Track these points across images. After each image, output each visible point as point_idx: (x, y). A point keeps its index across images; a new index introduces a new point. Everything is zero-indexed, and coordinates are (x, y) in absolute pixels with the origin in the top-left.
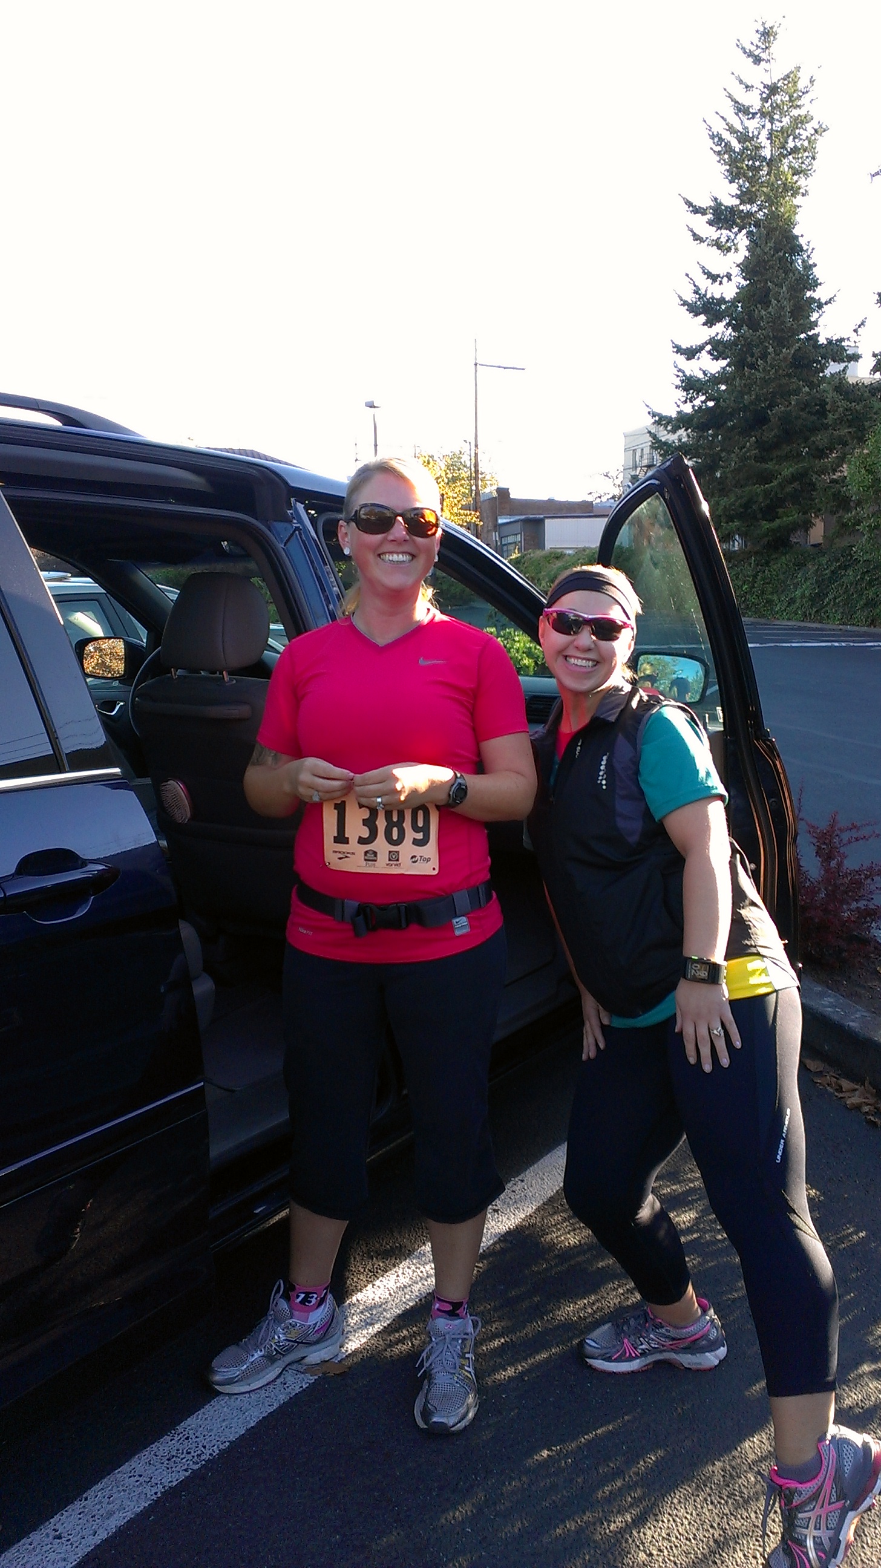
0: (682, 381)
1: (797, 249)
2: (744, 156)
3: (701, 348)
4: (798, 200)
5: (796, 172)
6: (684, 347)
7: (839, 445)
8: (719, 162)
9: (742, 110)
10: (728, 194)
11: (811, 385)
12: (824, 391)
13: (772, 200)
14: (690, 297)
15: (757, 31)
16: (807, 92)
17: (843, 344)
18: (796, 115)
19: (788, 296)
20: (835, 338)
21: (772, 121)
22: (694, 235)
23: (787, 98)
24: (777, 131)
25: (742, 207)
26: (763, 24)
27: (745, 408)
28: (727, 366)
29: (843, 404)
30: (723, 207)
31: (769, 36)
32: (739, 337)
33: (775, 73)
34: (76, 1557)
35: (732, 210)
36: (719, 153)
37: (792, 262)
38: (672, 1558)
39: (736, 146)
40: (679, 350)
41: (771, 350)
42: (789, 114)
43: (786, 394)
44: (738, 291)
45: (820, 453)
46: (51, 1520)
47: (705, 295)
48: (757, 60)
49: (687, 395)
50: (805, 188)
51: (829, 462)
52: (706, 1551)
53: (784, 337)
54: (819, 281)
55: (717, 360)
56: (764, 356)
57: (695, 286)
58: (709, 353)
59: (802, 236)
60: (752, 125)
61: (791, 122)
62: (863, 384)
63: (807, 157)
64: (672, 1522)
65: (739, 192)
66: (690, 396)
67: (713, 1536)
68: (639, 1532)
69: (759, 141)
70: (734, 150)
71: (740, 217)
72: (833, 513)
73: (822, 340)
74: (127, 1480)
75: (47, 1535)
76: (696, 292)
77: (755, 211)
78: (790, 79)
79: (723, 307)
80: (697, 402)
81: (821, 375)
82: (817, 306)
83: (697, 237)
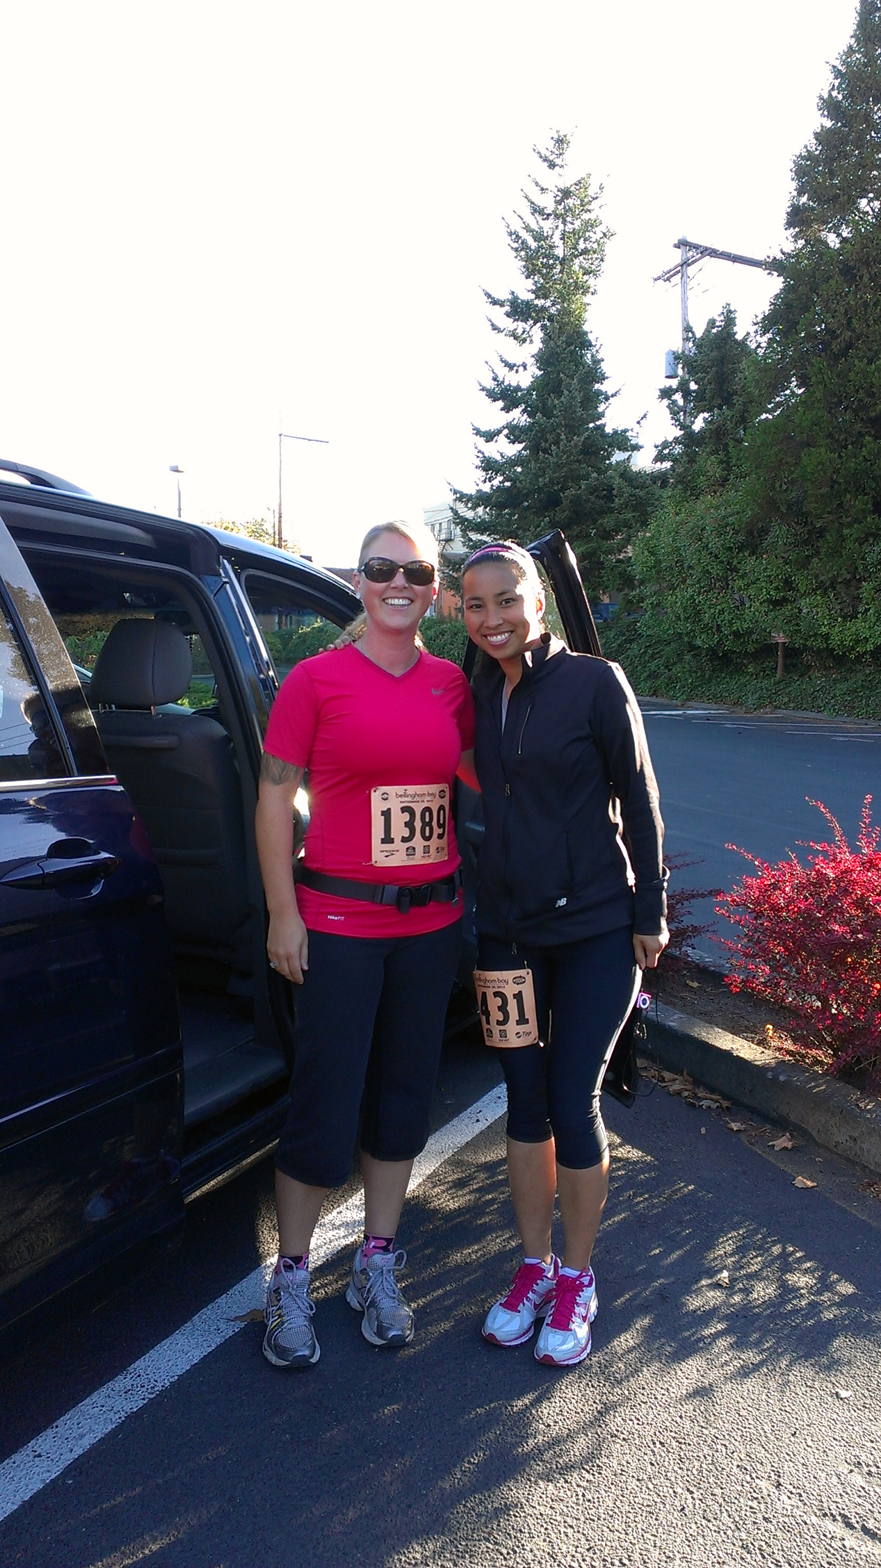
0: (482, 462)
1: (587, 345)
2: (539, 254)
3: (499, 432)
4: (587, 299)
5: (587, 272)
6: (483, 430)
7: (624, 528)
8: (516, 257)
9: (537, 210)
10: (525, 289)
11: (600, 472)
12: (611, 478)
13: (563, 297)
14: (490, 384)
15: (552, 138)
16: (597, 198)
17: (627, 434)
18: (587, 219)
19: (578, 387)
20: (620, 429)
21: (564, 222)
22: (493, 325)
23: (579, 202)
24: (569, 233)
25: (536, 302)
26: (558, 132)
27: (540, 490)
28: (522, 449)
29: (628, 490)
30: (519, 301)
31: (563, 144)
32: (533, 423)
33: (566, 178)
34: (58, 1469)
35: (528, 304)
36: (516, 250)
37: (582, 356)
38: (566, 1427)
39: (533, 244)
40: (478, 432)
41: (563, 437)
42: (580, 218)
43: (577, 479)
44: (533, 380)
45: (607, 535)
46: (29, 1444)
47: (503, 382)
48: (552, 165)
49: (487, 475)
50: (594, 287)
51: (615, 543)
52: (592, 1419)
53: (574, 426)
54: (606, 375)
55: (514, 444)
56: (557, 443)
57: (494, 373)
58: (507, 436)
59: (591, 332)
60: (547, 225)
61: (582, 225)
62: (645, 472)
63: (596, 259)
64: (562, 1402)
65: (534, 288)
66: (489, 476)
67: (597, 1408)
68: (537, 1411)
69: (552, 241)
70: (530, 247)
71: (535, 311)
72: (619, 590)
73: (608, 430)
74: (91, 1411)
75: (28, 1455)
76: (495, 379)
77: (549, 307)
78: (582, 185)
79: (519, 394)
80: (496, 482)
81: (607, 462)
82: (604, 398)
83: (495, 328)
